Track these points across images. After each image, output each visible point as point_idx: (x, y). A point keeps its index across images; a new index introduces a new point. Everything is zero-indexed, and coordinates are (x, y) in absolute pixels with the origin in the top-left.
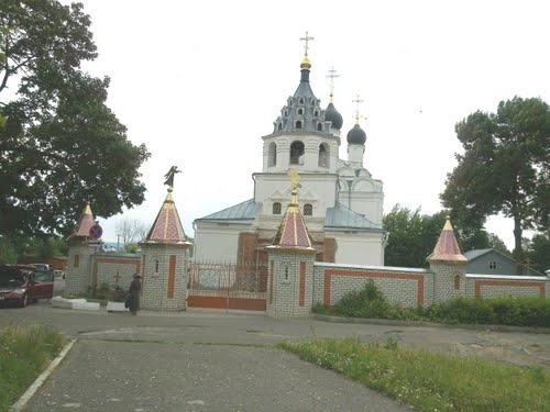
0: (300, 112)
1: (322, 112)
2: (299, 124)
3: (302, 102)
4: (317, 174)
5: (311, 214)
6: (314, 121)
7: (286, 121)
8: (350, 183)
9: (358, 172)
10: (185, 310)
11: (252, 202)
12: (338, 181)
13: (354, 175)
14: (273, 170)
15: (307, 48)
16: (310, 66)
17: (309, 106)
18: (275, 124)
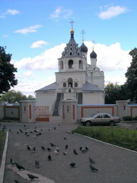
0: (71, 49)
1: (79, 48)
2: (71, 54)
3: (71, 45)
4: (79, 72)
5: (77, 86)
6: (77, 52)
7: (66, 52)
8: (92, 73)
9: (94, 69)
10: (35, 122)
11: (55, 83)
12: (86, 74)
13: (93, 70)
14: (62, 71)
15: (72, 26)
16: (74, 32)
17: (74, 47)
18: (62, 54)
